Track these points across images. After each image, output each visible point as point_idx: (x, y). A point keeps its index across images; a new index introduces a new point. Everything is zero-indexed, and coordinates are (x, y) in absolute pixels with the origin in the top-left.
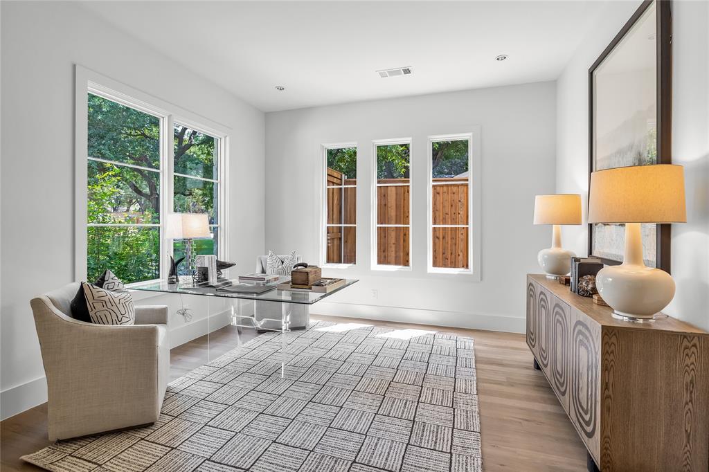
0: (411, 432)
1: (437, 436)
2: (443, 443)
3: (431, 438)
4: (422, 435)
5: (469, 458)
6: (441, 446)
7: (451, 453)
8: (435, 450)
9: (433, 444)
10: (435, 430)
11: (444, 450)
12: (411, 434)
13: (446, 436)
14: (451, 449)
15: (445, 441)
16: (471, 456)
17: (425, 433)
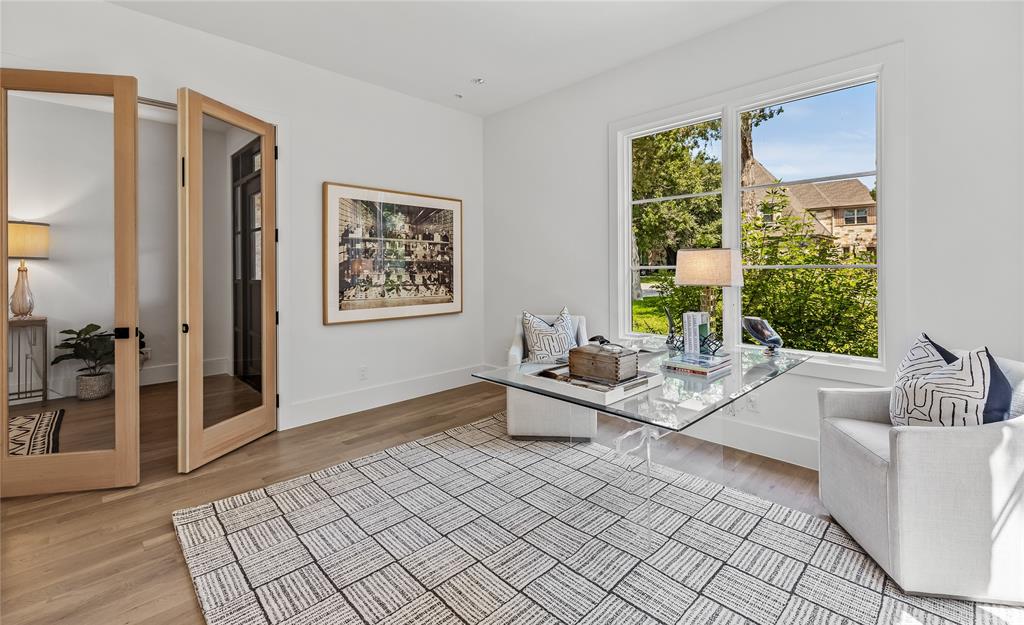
0: (326, 576)
1: (288, 595)
2: (272, 594)
3: (294, 588)
4: (308, 582)
5: (224, 602)
6: (272, 589)
7: (254, 590)
8: (276, 579)
9: (284, 583)
10: (297, 603)
11: (264, 587)
12: (324, 573)
13: (275, 606)
14: (256, 595)
15: (270, 598)
16: (222, 605)
17: (308, 588)
